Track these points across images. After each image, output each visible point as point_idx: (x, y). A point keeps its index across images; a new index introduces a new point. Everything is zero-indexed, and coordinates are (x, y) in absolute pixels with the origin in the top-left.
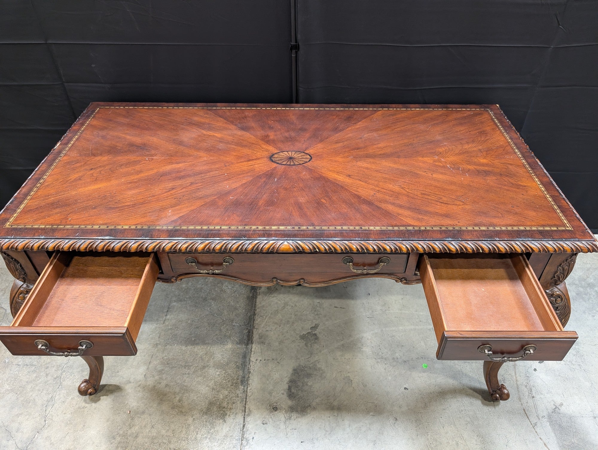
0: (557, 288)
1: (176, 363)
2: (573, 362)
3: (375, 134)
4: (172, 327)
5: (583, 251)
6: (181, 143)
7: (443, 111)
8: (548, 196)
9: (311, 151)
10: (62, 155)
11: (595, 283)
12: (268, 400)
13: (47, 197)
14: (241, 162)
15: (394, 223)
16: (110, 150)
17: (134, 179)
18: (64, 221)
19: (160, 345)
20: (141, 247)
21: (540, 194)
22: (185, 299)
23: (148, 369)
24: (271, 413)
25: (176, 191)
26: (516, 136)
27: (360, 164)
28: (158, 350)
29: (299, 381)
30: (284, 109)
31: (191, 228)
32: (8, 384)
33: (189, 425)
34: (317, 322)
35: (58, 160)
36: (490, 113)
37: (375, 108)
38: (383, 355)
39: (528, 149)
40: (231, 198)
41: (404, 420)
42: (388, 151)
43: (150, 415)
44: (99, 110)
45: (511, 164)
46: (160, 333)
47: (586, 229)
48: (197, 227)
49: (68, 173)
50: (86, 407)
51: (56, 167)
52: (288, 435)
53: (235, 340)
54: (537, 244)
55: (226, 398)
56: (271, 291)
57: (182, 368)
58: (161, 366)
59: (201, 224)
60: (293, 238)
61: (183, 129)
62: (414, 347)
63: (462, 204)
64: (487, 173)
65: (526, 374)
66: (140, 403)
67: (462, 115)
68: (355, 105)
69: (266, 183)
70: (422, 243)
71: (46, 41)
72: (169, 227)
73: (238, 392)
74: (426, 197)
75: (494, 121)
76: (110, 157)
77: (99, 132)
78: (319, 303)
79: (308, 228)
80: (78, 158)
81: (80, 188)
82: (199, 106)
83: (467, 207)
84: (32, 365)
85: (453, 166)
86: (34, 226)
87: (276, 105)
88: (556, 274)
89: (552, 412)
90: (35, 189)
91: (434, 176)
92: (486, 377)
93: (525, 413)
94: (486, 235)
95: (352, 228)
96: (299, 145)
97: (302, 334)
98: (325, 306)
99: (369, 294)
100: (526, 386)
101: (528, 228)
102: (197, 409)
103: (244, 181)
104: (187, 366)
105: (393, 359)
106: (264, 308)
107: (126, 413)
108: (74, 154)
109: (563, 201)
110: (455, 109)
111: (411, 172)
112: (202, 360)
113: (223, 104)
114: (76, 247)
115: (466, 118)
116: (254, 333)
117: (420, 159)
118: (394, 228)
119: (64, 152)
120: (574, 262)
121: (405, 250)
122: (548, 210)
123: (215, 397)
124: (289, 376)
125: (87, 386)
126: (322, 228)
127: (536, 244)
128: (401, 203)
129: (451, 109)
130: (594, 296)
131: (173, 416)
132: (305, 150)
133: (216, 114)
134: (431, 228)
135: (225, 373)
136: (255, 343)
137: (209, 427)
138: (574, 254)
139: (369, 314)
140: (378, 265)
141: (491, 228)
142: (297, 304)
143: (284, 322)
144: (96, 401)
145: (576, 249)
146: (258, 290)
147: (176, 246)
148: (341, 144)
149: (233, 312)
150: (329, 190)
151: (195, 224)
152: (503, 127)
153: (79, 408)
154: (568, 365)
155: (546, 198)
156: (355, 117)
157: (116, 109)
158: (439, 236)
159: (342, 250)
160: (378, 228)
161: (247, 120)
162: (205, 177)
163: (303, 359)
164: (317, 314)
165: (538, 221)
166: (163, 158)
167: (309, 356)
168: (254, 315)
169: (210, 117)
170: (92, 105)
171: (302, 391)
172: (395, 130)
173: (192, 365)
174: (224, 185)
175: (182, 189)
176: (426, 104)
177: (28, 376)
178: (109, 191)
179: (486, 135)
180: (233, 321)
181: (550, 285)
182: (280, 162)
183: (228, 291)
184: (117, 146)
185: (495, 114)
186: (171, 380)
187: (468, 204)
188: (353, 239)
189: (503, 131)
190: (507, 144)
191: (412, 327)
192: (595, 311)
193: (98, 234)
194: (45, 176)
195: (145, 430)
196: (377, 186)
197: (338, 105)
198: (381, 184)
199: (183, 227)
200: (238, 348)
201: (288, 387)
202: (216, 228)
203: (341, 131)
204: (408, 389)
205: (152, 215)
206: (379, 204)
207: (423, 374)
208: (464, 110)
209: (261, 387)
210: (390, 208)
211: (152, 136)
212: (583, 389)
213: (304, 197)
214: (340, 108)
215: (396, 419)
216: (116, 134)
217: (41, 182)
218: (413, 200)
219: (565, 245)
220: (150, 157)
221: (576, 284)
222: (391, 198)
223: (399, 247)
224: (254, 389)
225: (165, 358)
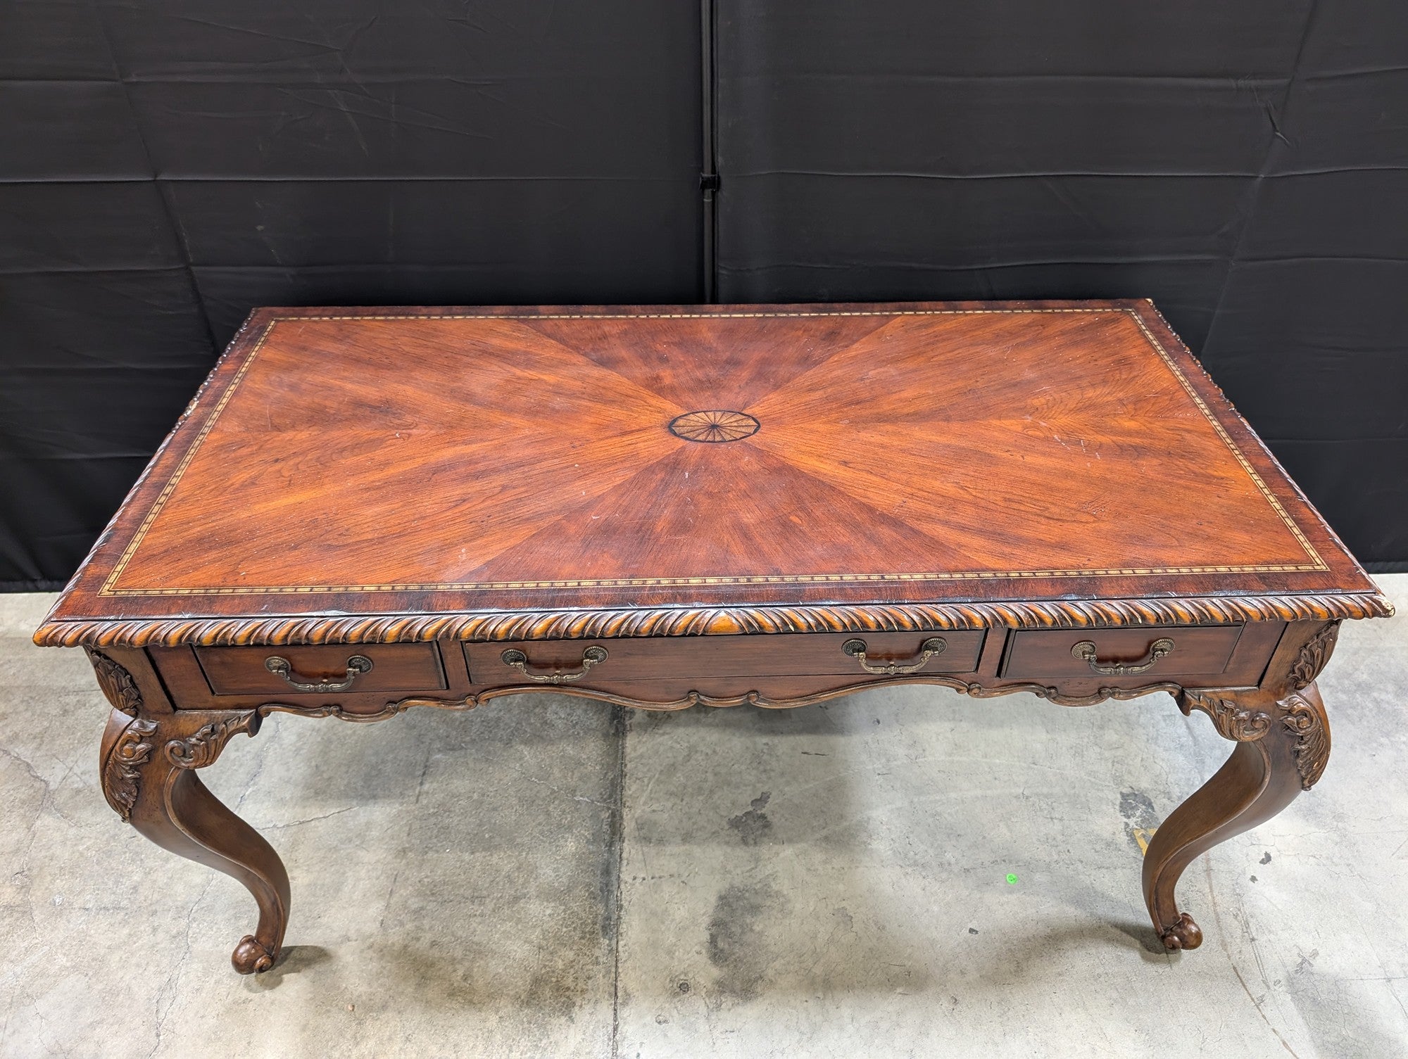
0: (1300, 695)
1: (450, 892)
2: (1334, 860)
3: (892, 370)
4: (436, 810)
5: (1354, 615)
6: (468, 398)
7: (1034, 316)
8: (1272, 499)
9: (755, 410)
10: (206, 429)
11: (1371, 681)
12: (666, 968)
13: (185, 526)
14: (607, 438)
15: (953, 564)
16: (312, 417)
17: (374, 481)
18: (232, 579)
19: (411, 851)
20: (408, 632)
21: (1254, 493)
22: (463, 745)
23: (388, 907)
24: (674, 997)
25: (469, 505)
26: (1194, 368)
27: (865, 436)
28: (408, 864)
29: (732, 922)
30: (688, 316)
31: (514, 585)
32: (65, 954)
33: (492, 1031)
34: (765, 789)
35: (198, 442)
36: (1136, 317)
37: (886, 311)
38: (917, 857)
39: (1221, 397)
40: (594, 518)
41: (973, 1001)
42: (924, 405)
43: (399, 1012)
44: (275, 327)
45: (1189, 431)
46: (411, 824)
47: (1357, 569)
48: (528, 585)
49: (226, 470)
50: (251, 1000)
51: (196, 456)
52: (717, 1045)
53: (583, 835)
54: (1257, 602)
55: (572, 967)
56: (656, 721)
57: (465, 902)
58: (416, 900)
59: (535, 577)
60: (738, 603)
61: (469, 365)
62: (984, 838)
63: (1092, 519)
64: (1140, 451)
65: (1234, 890)
66: (375, 985)
67: (1075, 324)
68: (842, 305)
69: (666, 484)
70: (1015, 606)
71: (156, 176)
72: (465, 587)
73: (597, 952)
74: (1016, 506)
75: (1145, 336)
76: (316, 433)
77: (283, 376)
78: (767, 744)
79: (768, 581)
80: (244, 435)
81: (255, 503)
82: (499, 312)
83: (1105, 527)
84: (117, 908)
85: (1066, 438)
86: (166, 592)
87: (668, 307)
88: (1298, 666)
89: (1296, 972)
90: (156, 509)
91: (1028, 459)
92: (1150, 897)
93: (1238, 976)
94: (1148, 585)
95: (863, 578)
96: (731, 398)
97: (733, 817)
98: (781, 751)
99: (879, 722)
100: (1236, 916)
101: (1235, 570)
102: (508, 995)
103: (617, 479)
104: (477, 897)
105: (941, 865)
106: (644, 761)
107: (343, 1009)
108: (232, 427)
109: (1304, 509)
110: (1059, 311)
111: (977, 452)
112: (511, 882)
113: (552, 307)
114: (263, 636)
115: (1086, 329)
116: (624, 817)
117: (995, 422)
118: (953, 576)
119: (210, 423)
120: (1335, 640)
121: (979, 623)
122: (1275, 529)
123: (545, 966)
124: (711, 911)
125: (253, 951)
126: (799, 579)
127: (1255, 603)
128: (963, 522)
129: (1050, 311)
130: (1371, 710)
131: (453, 1011)
132: (744, 408)
133: (539, 331)
134: (1032, 574)
135: (564, 911)
136: (629, 840)
137: (538, 1033)
138: (1334, 623)
139: (880, 766)
140: (920, 655)
141: (1159, 571)
142: (718, 749)
143: (690, 790)
144: (274, 984)
145: (1338, 612)
146: (627, 718)
147: (486, 627)
148: (821, 392)
149: (572, 772)
150: (805, 495)
151: (521, 578)
152: (1165, 348)
153: (235, 1002)
154: (1324, 865)
155: (1268, 503)
156: (844, 332)
157: (315, 321)
158: (1050, 591)
159: (845, 626)
160: (918, 577)
161: (609, 343)
162: (531, 473)
163: (739, 872)
164: (765, 771)
165: (1256, 553)
166: (433, 432)
167: (753, 866)
168: (622, 776)
169: (526, 338)
170: (256, 315)
171: (742, 945)
172: (934, 359)
173: (489, 895)
174: (575, 489)
175: (483, 501)
176: (996, 299)
177: (110, 935)
178: (323, 509)
179: (1131, 368)
180: (575, 791)
181: (1286, 689)
182: (691, 435)
183: (560, 724)
184: (326, 407)
185: (1146, 320)
186: (442, 931)
187: (1105, 519)
188: (868, 602)
189: (1166, 357)
190: (1177, 387)
191: (979, 792)
192: (1375, 745)
193: (311, 606)
194: (175, 479)
195: (391, 1047)
196: (907, 484)
197: (805, 305)
198: (915, 479)
199: (497, 586)
200: (590, 854)
201: (709, 937)
202: (569, 584)
203: (816, 363)
204: (977, 932)
205: (425, 560)
206: (915, 525)
207: (1010, 896)
208: (1079, 313)
209: (649, 939)
210: (941, 532)
211: (403, 383)
212: (1359, 917)
213: (753, 512)
214: (810, 313)
215: (956, 1000)
216: (319, 379)
217: (167, 492)
218: (988, 513)
219: (1314, 604)
220: (404, 431)
221: (1331, 686)
222: (940, 511)
223: (968, 617)
224: (634, 944)
225: (426, 880)
